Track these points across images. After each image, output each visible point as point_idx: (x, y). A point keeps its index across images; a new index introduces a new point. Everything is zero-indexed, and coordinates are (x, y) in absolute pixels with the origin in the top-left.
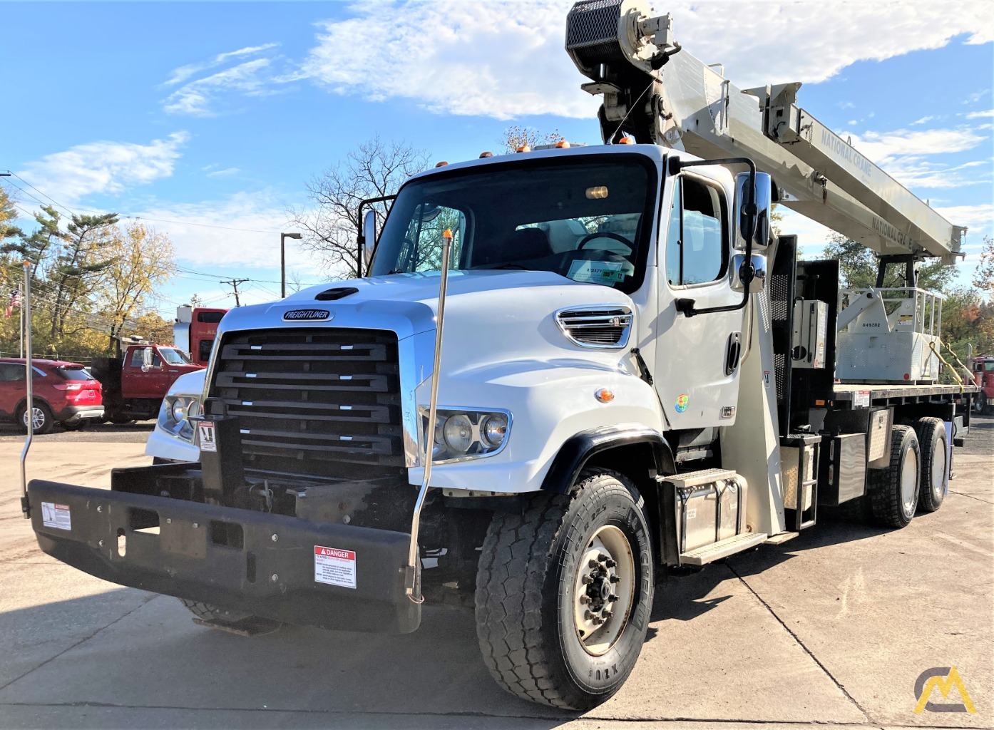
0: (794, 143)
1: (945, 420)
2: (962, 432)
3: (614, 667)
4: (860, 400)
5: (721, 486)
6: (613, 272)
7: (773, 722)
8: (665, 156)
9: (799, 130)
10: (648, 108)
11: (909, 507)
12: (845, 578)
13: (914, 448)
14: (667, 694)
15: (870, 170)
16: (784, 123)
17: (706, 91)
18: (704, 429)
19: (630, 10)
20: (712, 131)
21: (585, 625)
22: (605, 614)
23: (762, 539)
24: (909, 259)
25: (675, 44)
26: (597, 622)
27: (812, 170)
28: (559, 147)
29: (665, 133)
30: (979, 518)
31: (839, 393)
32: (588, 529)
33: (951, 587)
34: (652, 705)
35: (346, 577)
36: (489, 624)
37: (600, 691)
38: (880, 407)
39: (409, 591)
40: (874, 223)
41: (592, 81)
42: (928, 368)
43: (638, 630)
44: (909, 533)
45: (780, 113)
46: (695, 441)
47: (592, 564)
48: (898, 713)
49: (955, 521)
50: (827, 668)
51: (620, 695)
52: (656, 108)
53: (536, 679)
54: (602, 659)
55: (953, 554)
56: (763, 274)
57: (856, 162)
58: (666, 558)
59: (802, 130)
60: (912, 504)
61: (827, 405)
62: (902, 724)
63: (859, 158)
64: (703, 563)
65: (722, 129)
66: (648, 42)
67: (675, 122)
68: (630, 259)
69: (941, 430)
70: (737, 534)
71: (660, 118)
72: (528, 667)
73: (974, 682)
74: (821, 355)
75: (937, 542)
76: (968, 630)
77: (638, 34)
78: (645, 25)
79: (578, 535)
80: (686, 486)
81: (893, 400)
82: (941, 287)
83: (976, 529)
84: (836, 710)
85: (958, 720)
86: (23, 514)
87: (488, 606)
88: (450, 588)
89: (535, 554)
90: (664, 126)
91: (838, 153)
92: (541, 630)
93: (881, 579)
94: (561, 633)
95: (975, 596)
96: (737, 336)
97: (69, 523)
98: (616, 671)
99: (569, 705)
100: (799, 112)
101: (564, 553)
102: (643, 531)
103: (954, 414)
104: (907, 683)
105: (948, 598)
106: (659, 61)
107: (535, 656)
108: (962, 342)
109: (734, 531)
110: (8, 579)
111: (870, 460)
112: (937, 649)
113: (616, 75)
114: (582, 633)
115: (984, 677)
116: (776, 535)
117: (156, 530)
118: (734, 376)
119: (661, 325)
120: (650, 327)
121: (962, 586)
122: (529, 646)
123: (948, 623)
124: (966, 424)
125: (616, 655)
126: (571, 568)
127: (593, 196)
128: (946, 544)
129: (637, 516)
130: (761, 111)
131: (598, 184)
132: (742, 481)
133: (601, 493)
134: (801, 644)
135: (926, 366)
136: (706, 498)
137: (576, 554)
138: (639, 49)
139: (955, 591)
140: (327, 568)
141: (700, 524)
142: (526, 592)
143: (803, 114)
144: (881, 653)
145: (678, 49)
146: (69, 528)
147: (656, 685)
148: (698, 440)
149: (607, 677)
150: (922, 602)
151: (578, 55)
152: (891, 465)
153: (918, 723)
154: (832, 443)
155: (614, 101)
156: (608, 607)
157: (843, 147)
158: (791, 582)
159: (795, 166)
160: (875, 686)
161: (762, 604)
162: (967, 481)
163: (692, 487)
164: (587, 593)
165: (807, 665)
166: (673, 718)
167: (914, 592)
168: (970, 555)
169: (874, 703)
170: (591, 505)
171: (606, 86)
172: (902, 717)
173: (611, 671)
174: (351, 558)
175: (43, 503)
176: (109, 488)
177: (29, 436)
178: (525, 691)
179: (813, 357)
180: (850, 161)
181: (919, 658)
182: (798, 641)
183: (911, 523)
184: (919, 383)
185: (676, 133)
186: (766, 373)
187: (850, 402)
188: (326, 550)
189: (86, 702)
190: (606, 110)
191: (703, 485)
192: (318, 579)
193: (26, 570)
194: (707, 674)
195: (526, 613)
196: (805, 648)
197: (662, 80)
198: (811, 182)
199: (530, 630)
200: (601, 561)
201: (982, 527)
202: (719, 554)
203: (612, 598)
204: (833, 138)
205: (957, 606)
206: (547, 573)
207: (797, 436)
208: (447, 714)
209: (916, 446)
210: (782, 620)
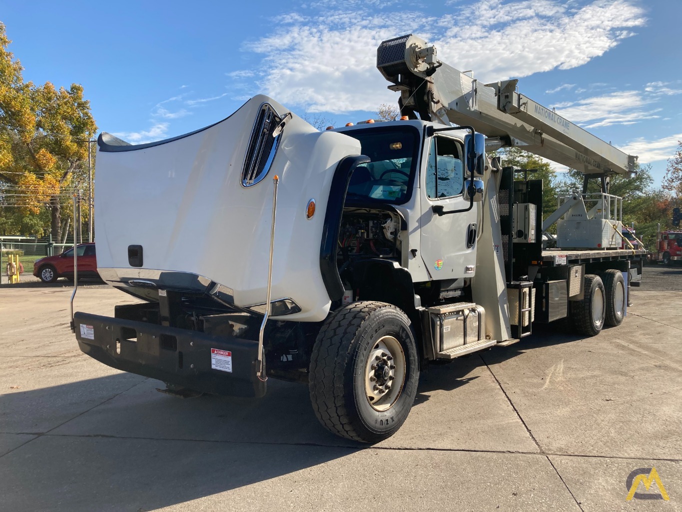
0: (517, 113)
1: (622, 271)
2: (635, 277)
3: (392, 418)
4: (559, 260)
5: (466, 312)
6: (394, 192)
7: (483, 451)
8: (425, 126)
9: (519, 106)
10: (426, 98)
11: (598, 323)
12: (550, 366)
13: (601, 288)
14: (425, 434)
15: (569, 126)
16: (510, 102)
17: (462, 86)
18: (457, 279)
19: (412, 45)
20: (468, 109)
21: (374, 394)
22: (387, 387)
23: (493, 343)
24: (603, 176)
25: (438, 62)
26: (381, 392)
27: (533, 128)
28: (368, 122)
29: (436, 111)
30: (644, 330)
31: (546, 257)
32: (372, 339)
33: (614, 372)
34: (414, 441)
35: (227, 366)
36: (316, 393)
37: (383, 432)
38: (576, 265)
39: (259, 374)
40: (576, 156)
41: (393, 84)
42: (614, 240)
43: (408, 397)
44: (598, 339)
45: (507, 97)
46: (451, 286)
47: (377, 358)
48: (559, 447)
49: (629, 332)
50: (524, 420)
51: (397, 434)
52: (430, 98)
53: (343, 425)
54: (385, 413)
55: (622, 352)
56: (482, 190)
57: (559, 122)
58: (427, 355)
59: (521, 105)
60: (601, 321)
61: (538, 264)
62: (560, 453)
63: (560, 119)
64: (452, 358)
65: (474, 107)
66: (423, 62)
67: (442, 105)
68: (404, 183)
69: (620, 277)
70: (478, 340)
71: (432, 103)
72: (338, 418)
73: (611, 429)
74: (532, 235)
75: (613, 345)
76: (617, 398)
77: (417, 57)
78: (420, 52)
79: (366, 342)
80: (441, 313)
81: (583, 260)
82: (642, 190)
83: (642, 336)
84: (522, 445)
85: (595, 452)
86: (71, 331)
87: (315, 383)
88: (302, 372)
89: (341, 353)
90: (435, 108)
91: (546, 117)
92: (343, 396)
93: (572, 367)
94: (356, 398)
95: (627, 378)
96: (473, 225)
97: (93, 336)
98: (393, 420)
99: (363, 440)
100: (519, 95)
101: (357, 352)
102: (410, 339)
103: (629, 267)
104: (570, 430)
105: (609, 378)
106: (431, 71)
107: (341, 411)
108: (655, 222)
109: (477, 339)
110: (76, 366)
111: (570, 296)
112: (595, 409)
113: (407, 80)
114: (372, 398)
115: (618, 426)
116: (506, 341)
117: (135, 340)
118: (473, 248)
119: (424, 221)
120: (417, 221)
121: (622, 372)
122: (337, 405)
123: (607, 394)
124: (639, 272)
125: (394, 411)
126: (362, 361)
127: (394, 148)
128: (619, 346)
129: (405, 330)
130: (496, 96)
131: (396, 142)
132: (481, 309)
133: (381, 318)
134: (513, 406)
135: (612, 239)
136: (457, 319)
137: (365, 353)
138: (418, 66)
139: (616, 374)
140: (218, 361)
141: (453, 334)
142: (335, 375)
143: (521, 96)
144: (559, 411)
145: (440, 65)
146: (93, 338)
147: (420, 429)
148: (453, 286)
149: (387, 424)
150: (594, 381)
151: (384, 71)
152: (585, 298)
153: (569, 453)
154: (544, 286)
155: (407, 95)
156: (390, 383)
157: (549, 114)
158: (517, 369)
159: (522, 125)
160: (550, 430)
161: (496, 382)
162: (644, 307)
163: (445, 313)
164: (375, 375)
165: (512, 418)
166: (424, 448)
167: (591, 375)
168: (632, 352)
169: (546, 440)
170: (374, 324)
171: (402, 87)
172: (561, 449)
173: (390, 420)
174: (229, 355)
175: (81, 325)
176: (114, 316)
177: (75, 287)
178: (338, 432)
179: (527, 236)
180: (555, 122)
181: (582, 414)
182: (511, 403)
183: (600, 333)
184: (608, 249)
185: (443, 111)
186: (497, 247)
187: (553, 262)
188: (217, 351)
189: (100, 435)
190: (403, 100)
191: (455, 312)
192: (213, 367)
193: (87, 361)
194: (451, 423)
195: (335, 386)
196: (514, 407)
197: (433, 82)
198: (533, 134)
199: (337, 396)
200: (383, 357)
201: (645, 335)
202: (463, 352)
203: (391, 378)
204: (542, 109)
205: (614, 384)
206: (346, 364)
207: (518, 283)
208: (295, 444)
209: (602, 287)
210: (505, 391)
